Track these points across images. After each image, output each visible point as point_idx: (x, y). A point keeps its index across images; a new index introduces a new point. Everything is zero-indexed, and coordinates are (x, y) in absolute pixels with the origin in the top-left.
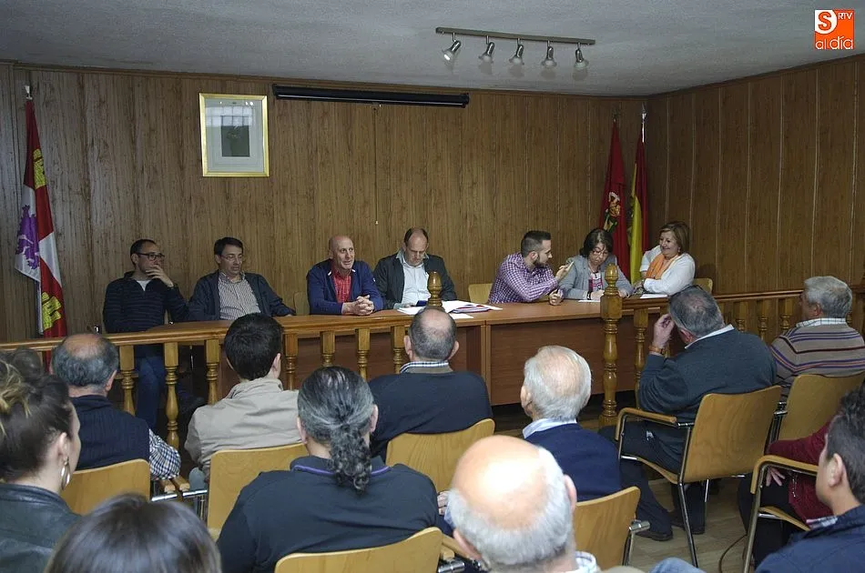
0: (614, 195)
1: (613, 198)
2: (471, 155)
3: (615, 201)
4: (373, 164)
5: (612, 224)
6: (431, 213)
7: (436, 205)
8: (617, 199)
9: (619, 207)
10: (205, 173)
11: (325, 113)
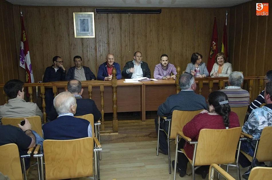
0: (213, 42)
1: (213, 43)
2: (162, 30)
3: (214, 45)
4: (129, 33)
5: (213, 52)
6: (148, 49)
7: (150, 46)
8: (215, 44)
9: (215, 46)
10: (75, 36)
11: (113, 17)
